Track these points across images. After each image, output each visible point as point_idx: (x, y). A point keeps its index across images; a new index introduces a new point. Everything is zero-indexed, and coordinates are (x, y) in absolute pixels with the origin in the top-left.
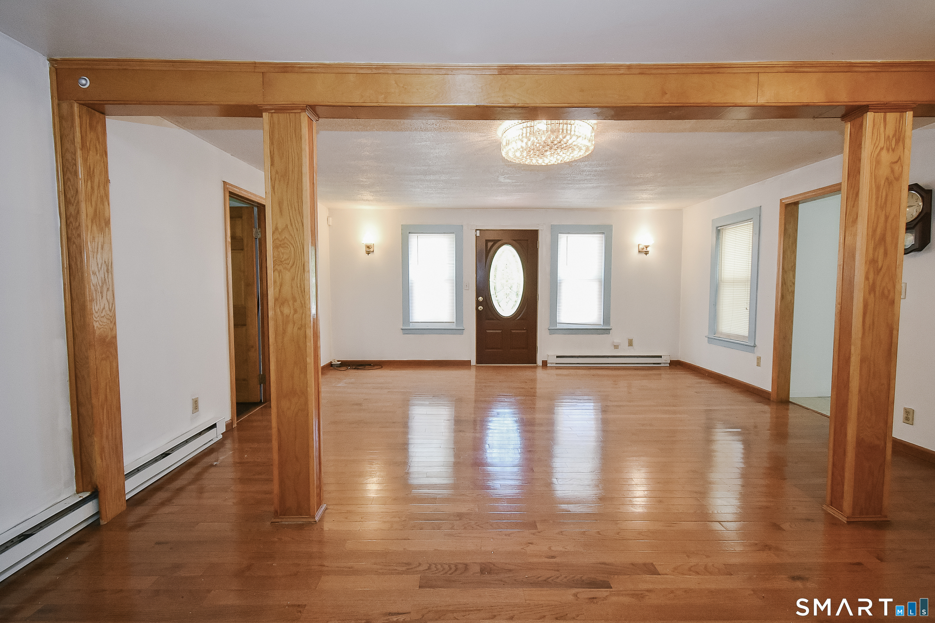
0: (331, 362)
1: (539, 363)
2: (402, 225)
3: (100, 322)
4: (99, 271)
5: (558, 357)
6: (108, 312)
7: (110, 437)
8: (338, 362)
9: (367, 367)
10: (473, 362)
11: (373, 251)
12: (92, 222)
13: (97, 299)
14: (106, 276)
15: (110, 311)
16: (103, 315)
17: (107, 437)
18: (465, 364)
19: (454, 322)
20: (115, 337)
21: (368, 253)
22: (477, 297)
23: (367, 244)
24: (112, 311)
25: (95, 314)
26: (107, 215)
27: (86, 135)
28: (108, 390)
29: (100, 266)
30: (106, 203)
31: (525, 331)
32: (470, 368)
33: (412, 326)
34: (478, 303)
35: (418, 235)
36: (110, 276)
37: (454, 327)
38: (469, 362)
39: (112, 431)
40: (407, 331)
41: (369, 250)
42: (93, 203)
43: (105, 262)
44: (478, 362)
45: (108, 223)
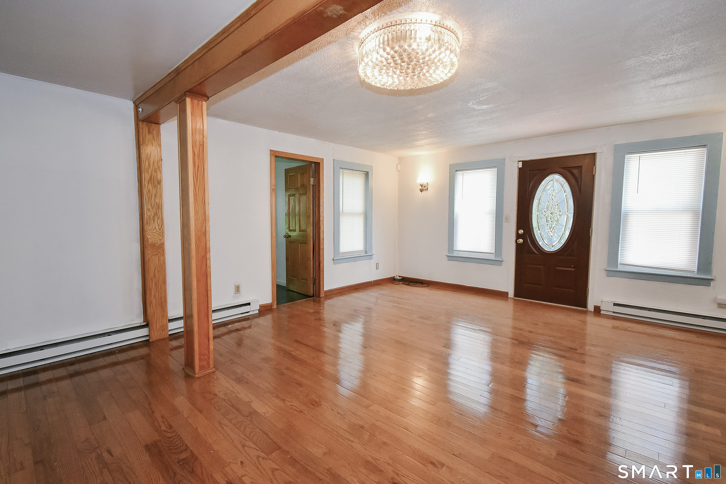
0: (394, 277)
1: (591, 307)
2: (450, 165)
3: (152, 235)
4: (152, 209)
5: (615, 305)
6: (158, 230)
7: (157, 297)
8: (399, 277)
9: (418, 284)
10: (511, 294)
11: (427, 189)
12: (148, 183)
13: (150, 223)
14: (157, 211)
15: (160, 230)
16: (154, 232)
17: (155, 296)
18: (502, 295)
19: (493, 253)
20: (163, 244)
21: (421, 191)
22: (518, 229)
23: (421, 184)
24: (161, 230)
25: (149, 231)
26: (159, 178)
27: (146, 137)
28: (156, 272)
29: (153, 206)
30: (159, 172)
31: (573, 269)
32: (507, 300)
33: (455, 254)
34: (518, 236)
35: (464, 172)
36: (160, 210)
37: (493, 257)
38: (507, 293)
39: (159, 294)
40: (451, 258)
41: (423, 188)
42: (150, 173)
43: (157, 203)
44: (516, 295)
45: (159, 182)
